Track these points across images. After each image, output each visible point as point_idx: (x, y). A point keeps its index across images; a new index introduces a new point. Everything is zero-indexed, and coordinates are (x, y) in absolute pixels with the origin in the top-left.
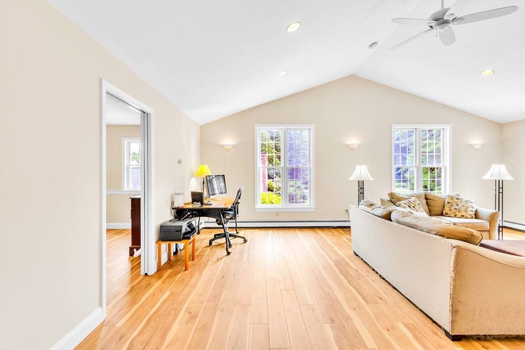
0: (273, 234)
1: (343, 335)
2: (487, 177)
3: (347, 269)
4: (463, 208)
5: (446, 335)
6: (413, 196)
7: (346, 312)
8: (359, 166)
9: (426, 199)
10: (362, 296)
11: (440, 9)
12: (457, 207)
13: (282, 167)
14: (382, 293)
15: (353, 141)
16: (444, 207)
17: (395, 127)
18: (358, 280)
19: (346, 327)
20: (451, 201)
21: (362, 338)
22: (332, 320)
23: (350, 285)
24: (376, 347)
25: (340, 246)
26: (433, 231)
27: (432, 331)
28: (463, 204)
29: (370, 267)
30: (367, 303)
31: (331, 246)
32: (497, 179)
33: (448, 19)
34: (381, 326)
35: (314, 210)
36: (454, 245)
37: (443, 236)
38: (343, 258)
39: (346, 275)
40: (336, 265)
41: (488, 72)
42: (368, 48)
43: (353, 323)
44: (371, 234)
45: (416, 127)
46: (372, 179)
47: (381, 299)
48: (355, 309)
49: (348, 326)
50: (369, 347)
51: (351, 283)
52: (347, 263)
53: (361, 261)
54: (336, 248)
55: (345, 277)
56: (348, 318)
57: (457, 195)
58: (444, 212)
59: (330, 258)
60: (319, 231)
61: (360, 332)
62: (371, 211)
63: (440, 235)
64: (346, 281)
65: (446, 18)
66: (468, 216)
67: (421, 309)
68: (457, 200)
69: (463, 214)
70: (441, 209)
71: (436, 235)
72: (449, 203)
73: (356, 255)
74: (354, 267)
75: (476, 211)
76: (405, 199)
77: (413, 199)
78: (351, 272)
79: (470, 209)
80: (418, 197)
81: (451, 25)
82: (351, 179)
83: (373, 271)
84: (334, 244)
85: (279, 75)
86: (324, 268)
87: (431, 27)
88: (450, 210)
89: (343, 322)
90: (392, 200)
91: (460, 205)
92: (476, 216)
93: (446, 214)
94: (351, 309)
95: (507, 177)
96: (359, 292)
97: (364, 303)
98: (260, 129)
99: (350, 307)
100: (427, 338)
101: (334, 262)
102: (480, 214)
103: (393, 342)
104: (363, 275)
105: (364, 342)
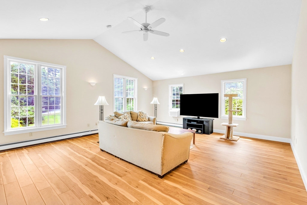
0: (29, 151)
1: (117, 203)
2: (152, 103)
3: (101, 161)
4: (145, 117)
5: (159, 177)
6: (126, 113)
7: (113, 188)
8: (101, 97)
9: (131, 114)
10: (116, 174)
11: (145, 22)
12: (142, 117)
13: (36, 96)
14: (125, 168)
15: (93, 81)
16: (138, 117)
17: (115, 76)
18: (110, 166)
19: (117, 197)
20: (140, 114)
21: (128, 199)
22: (107, 198)
23: (107, 170)
24: (136, 200)
25: (90, 148)
26: (152, 129)
27: (153, 178)
28: (144, 115)
29: (114, 155)
30: (121, 177)
31: (84, 150)
32: (155, 104)
33: (149, 29)
34: (133, 187)
35: (65, 127)
36: (163, 134)
37: (156, 131)
38: (95, 155)
39: (102, 165)
40: (93, 161)
41: (153, 58)
42: (106, 27)
43: (120, 193)
44: (114, 136)
45: (124, 77)
46: (108, 104)
47: (126, 172)
48: (116, 184)
49: (118, 196)
50: (134, 202)
51: (107, 169)
52: (99, 157)
53: (107, 154)
54: (88, 150)
55: (102, 166)
56: (115, 191)
57: (142, 111)
58: (138, 120)
59: (87, 157)
60: (70, 141)
61: (125, 196)
62: (114, 123)
63: (155, 131)
64: (104, 169)
65: (148, 28)
66: (147, 120)
67: (146, 169)
68: (142, 114)
69: (145, 120)
70: (136, 118)
71: (154, 131)
72: (139, 115)
73: (102, 151)
74: (104, 158)
75: (149, 118)
76: (122, 115)
77: (126, 114)
78: (104, 162)
79: (147, 117)
80: (127, 113)
81: (149, 32)
82: (95, 104)
83: (115, 158)
84: (85, 147)
85: (41, 19)
86: (86, 165)
87: (142, 29)
88: (140, 118)
89: (114, 195)
90: (116, 116)
91: (143, 116)
92: (149, 120)
93: (139, 120)
94: (114, 184)
95: (158, 103)
96: (114, 173)
97: (119, 178)
98: (10, 61)
99: (113, 184)
100: (153, 182)
101: (91, 159)
102: (150, 119)
103: (142, 192)
104: (111, 161)
105: (130, 200)
